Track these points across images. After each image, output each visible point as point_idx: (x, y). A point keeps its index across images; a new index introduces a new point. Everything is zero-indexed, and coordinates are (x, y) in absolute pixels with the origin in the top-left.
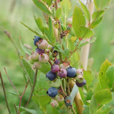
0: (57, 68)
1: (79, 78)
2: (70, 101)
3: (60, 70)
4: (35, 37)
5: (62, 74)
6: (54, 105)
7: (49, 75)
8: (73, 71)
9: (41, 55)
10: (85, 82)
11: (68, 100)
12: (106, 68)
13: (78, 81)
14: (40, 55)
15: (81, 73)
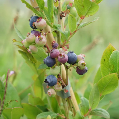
0: (57, 52)
1: (81, 64)
2: (68, 91)
3: (60, 55)
4: (31, 17)
5: (63, 59)
6: (51, 94)
7: (48, 60)
8: (74, 55)
9: (39, 36)
10: (87, 69)
11: (65, 90)
12: (109, 54)
13: (80, 67)
14: (37, 37)
15: (83, 58)
